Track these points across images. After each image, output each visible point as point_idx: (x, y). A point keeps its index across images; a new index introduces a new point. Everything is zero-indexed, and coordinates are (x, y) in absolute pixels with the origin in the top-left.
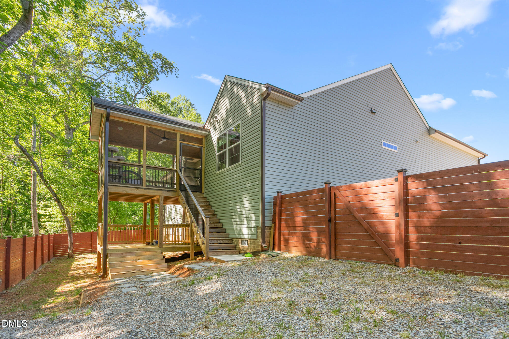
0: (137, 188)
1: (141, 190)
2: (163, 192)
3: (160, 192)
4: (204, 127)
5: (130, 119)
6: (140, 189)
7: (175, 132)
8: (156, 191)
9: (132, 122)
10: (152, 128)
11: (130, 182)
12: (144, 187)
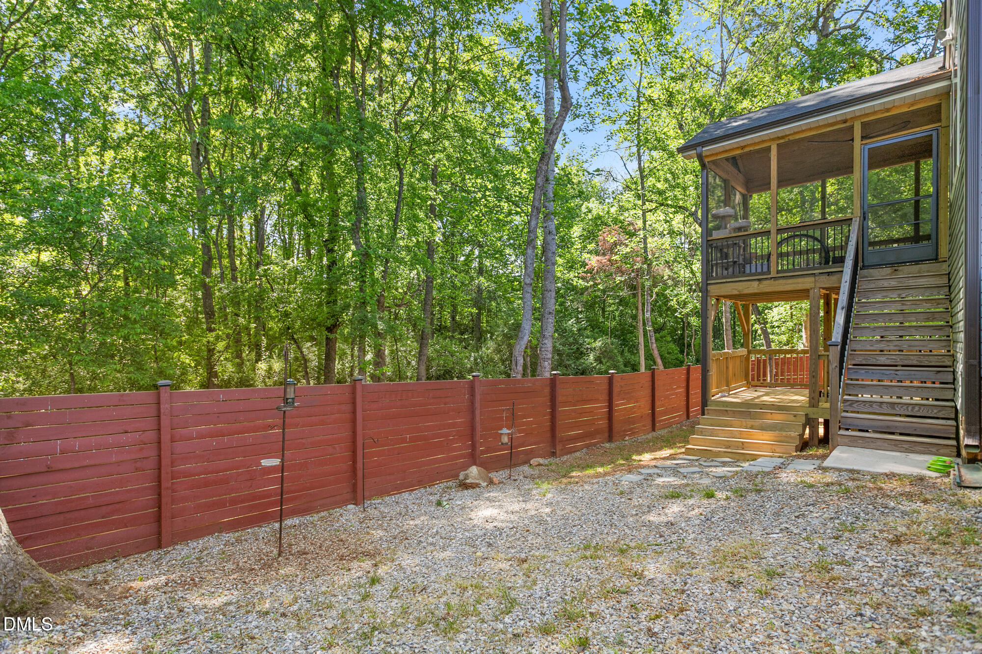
0: (759, 280)
1: (768, 282)
2: (817, 278)
3: (812, 279)
4: (943, 67)
5: (742, 144)
6: (765, 282)
7: (848, 124)
8: (800, 280)
9: (747, 150)
10: (789, 141)
11: (748, 271)
12: (773, 274)
